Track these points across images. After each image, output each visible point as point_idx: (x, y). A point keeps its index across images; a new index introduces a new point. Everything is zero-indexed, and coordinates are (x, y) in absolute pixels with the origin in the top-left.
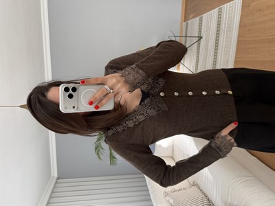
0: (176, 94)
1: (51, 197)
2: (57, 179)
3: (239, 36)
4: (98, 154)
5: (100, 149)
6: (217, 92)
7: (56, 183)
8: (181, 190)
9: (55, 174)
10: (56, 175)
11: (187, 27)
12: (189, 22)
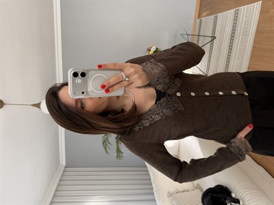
0: (193, 94)
1: (59, 185)
2: (66, 167)
3: (255, 42)
4: (105, 148)
5: (108, 144)
6: (234, 93)
7: (64, 171)
8: (184, 191)
9: (63, 162)
10: (64, 164)
11: (200, 25)
12: (203, 19)
